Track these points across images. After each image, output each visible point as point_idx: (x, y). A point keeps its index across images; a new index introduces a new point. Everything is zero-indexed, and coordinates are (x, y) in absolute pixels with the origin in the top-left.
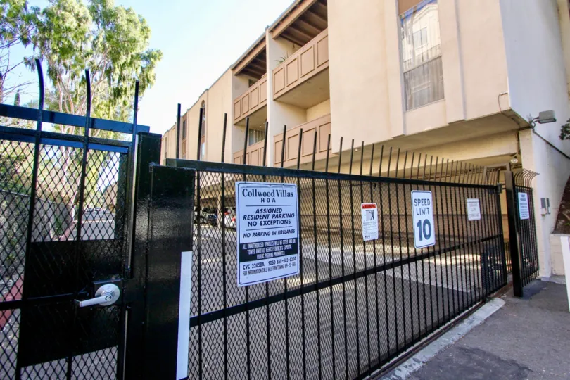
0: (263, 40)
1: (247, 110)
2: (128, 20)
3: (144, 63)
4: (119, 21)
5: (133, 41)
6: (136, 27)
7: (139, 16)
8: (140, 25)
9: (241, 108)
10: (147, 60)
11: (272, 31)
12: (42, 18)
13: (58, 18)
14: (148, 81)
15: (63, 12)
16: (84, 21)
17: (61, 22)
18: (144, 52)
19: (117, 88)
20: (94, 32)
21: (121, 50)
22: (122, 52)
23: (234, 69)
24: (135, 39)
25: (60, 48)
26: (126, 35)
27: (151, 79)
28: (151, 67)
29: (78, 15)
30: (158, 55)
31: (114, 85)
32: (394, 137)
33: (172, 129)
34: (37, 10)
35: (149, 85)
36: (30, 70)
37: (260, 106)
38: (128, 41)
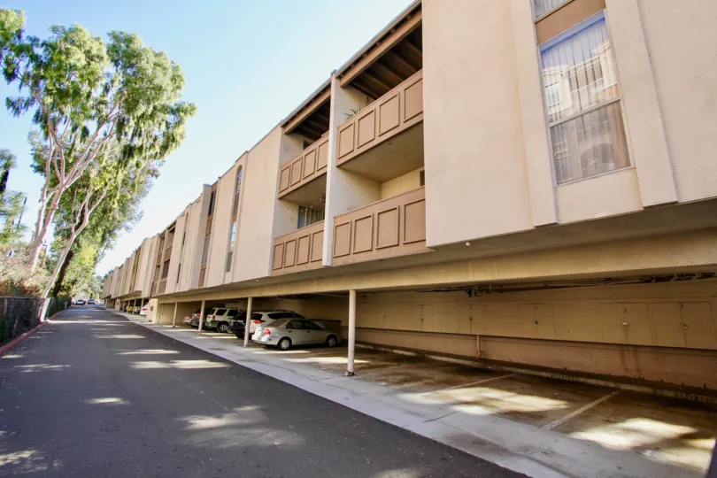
0: (327, 88)
1: (298, 180)
2: (155, 64)
3: (170, 118)
4: (143, 64)
5: (159, 89)
6: (165, 74)
7: (172, 62)
8: (170, 73)
9: (290, 179)
10: (174, 114)
11: (339, 77)
12: (39, 51)
13: (60, 52)
14: (174, 140)
15: (69, 46)
16: (97, 60)
17: (63, 57)
18: (172, 104)
19: (129, 146)
20: (108, 75)
21: (141, 98)
22: (141, 100)
23: (285, 125)
24: (161, 87)
25: (57, 89)
26: (151, 82)
27: (178, 138)
28: (179, 123)
29: (89, 52)
30: (189, 109)
31: (125, 141)
32: (537, 227)
33: (197, 201)
34: (35, 40)
35: (174, 145)
36: (12, 114)
37: (317, 174)
38: (153, 88)
